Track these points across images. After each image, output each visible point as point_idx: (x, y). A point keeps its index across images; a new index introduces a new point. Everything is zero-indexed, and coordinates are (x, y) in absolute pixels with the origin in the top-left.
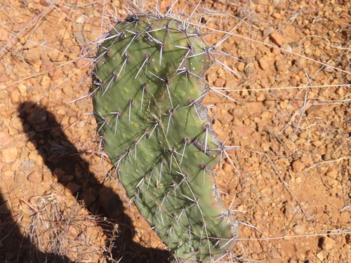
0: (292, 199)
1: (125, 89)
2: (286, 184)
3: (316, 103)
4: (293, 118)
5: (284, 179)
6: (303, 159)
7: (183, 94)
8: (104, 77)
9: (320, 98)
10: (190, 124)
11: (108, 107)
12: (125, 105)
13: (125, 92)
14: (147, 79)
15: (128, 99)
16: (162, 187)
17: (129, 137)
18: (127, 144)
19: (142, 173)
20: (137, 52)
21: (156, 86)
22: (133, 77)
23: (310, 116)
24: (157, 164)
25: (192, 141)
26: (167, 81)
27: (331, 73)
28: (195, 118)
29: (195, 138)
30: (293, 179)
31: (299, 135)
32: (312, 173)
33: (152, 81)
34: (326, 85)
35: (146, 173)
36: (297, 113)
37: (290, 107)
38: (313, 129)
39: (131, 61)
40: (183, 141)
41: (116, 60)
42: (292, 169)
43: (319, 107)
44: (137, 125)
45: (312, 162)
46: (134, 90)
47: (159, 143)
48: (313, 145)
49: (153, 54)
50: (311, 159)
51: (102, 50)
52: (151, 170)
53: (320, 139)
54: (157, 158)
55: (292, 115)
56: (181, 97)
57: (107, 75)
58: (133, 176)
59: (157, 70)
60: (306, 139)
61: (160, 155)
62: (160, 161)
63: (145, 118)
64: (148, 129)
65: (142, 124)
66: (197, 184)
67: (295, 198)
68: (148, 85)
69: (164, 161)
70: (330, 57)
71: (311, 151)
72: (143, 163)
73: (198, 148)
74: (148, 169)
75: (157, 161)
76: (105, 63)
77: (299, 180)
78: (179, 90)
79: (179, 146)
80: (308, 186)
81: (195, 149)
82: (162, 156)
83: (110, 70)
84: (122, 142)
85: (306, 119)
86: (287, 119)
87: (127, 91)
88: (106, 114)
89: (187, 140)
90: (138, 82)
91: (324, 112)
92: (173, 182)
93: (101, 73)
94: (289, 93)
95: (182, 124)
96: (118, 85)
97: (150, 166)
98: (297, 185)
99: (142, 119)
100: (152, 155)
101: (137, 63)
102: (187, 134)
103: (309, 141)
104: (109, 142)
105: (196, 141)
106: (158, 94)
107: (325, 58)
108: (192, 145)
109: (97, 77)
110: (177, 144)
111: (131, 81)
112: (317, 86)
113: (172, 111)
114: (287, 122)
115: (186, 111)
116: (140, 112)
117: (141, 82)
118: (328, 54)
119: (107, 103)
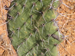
0: (68, 54)
1: (23, 18)
2: (65, 49)
3: (70, 20)
4: (63, 26)
5: (64, 47)
6: (69, 40)
7: (49, 17)
8: (13, 15)
9: (71, 18)
10: (51, 29)
11: (14, 26)
12: (22, 25)
13: (22, 20)
14: (32, 13)
15: (23, 22)
16: (36, 55)
17: (23, 37)
18: (22, 40)
19: (27, 51)
20: (29, 3)
21: (36, 16)
22: (26, 13)
23: (69, 25)
24: (34, 46)
25: (52, 36)
26: (42, 13)
27: (73, 10)
28: (53, 26)
29: (53, 34)
30: (67, 47)
31: (66, 32)
32: (73, 44)
33: (35, 14)
34: (72, 14)
35: (29, 51)
36: (64, 25)
37: (62, 23)
38: (71, 29)
39: (26, 7)
40: (48, 36)
41: (19, 7)
42: (67, 44)
43: (71, 22)
44: (27, 32)
45: (72, 41)
46: (27, 18)
47: (36, 38)
48: (72, 35)
49: (36, 3)
50: (72, 39)
51: (12, 4)
52: (32, 49)
53: (73, 32)
54: (35, 44)
55: (63, 25)
56: (48, 19)
57: (14, 14)
58: (24, 52)
59: (38, 9)
60: (69, 33)
61: (36, 43)
62: (36, 45)
63: (31, 29)
64: (31, 33)
65: (29, 32)
66: (52, 52)
67: (69, 53)
68: (33, 16)
69: (38, 45)
70: (72, 5)
71: (71, 37)
72: (28, 47)
73: (54, 38)
74: (30, 49)
75: (35, 45)
76: (14, 9)
77: (69, 47)
78: (47, 16)
79: (45, 38)
80: (72, 49)
81: (53, 38)
82: (37, 43)
83: (16, 12)
84: (19, 40)
85: (68, 26)
86: (62, 27)
87: (23, 19)
88: (13, 30)
89: (50, 35)
90: (29, 15)
91: (73, 23)
92: (41, 52)
93: (12, 13)
94: (60, 18)
95: (48, 29)
96: (19, 17)
97: (31, 48)
98: (69, 49)
99: (29, 30)
100: (32, 43)
101: (29, 7)
102: (49, 33)
103: (70, 33)
104: (14, 40)
105: (53, 35)
106: (37, 19)
107: (70, 5)
108: (51, 37)
109: (10, 15)
110: (44, 37)
111: (25, 15)
112: (69, 15)
113: (44, 25)
114: (62, 28)
115: (50, 24)
116: (29, 27)
117: (30, 15)
118: (71, 4)
119: (14, 25)
